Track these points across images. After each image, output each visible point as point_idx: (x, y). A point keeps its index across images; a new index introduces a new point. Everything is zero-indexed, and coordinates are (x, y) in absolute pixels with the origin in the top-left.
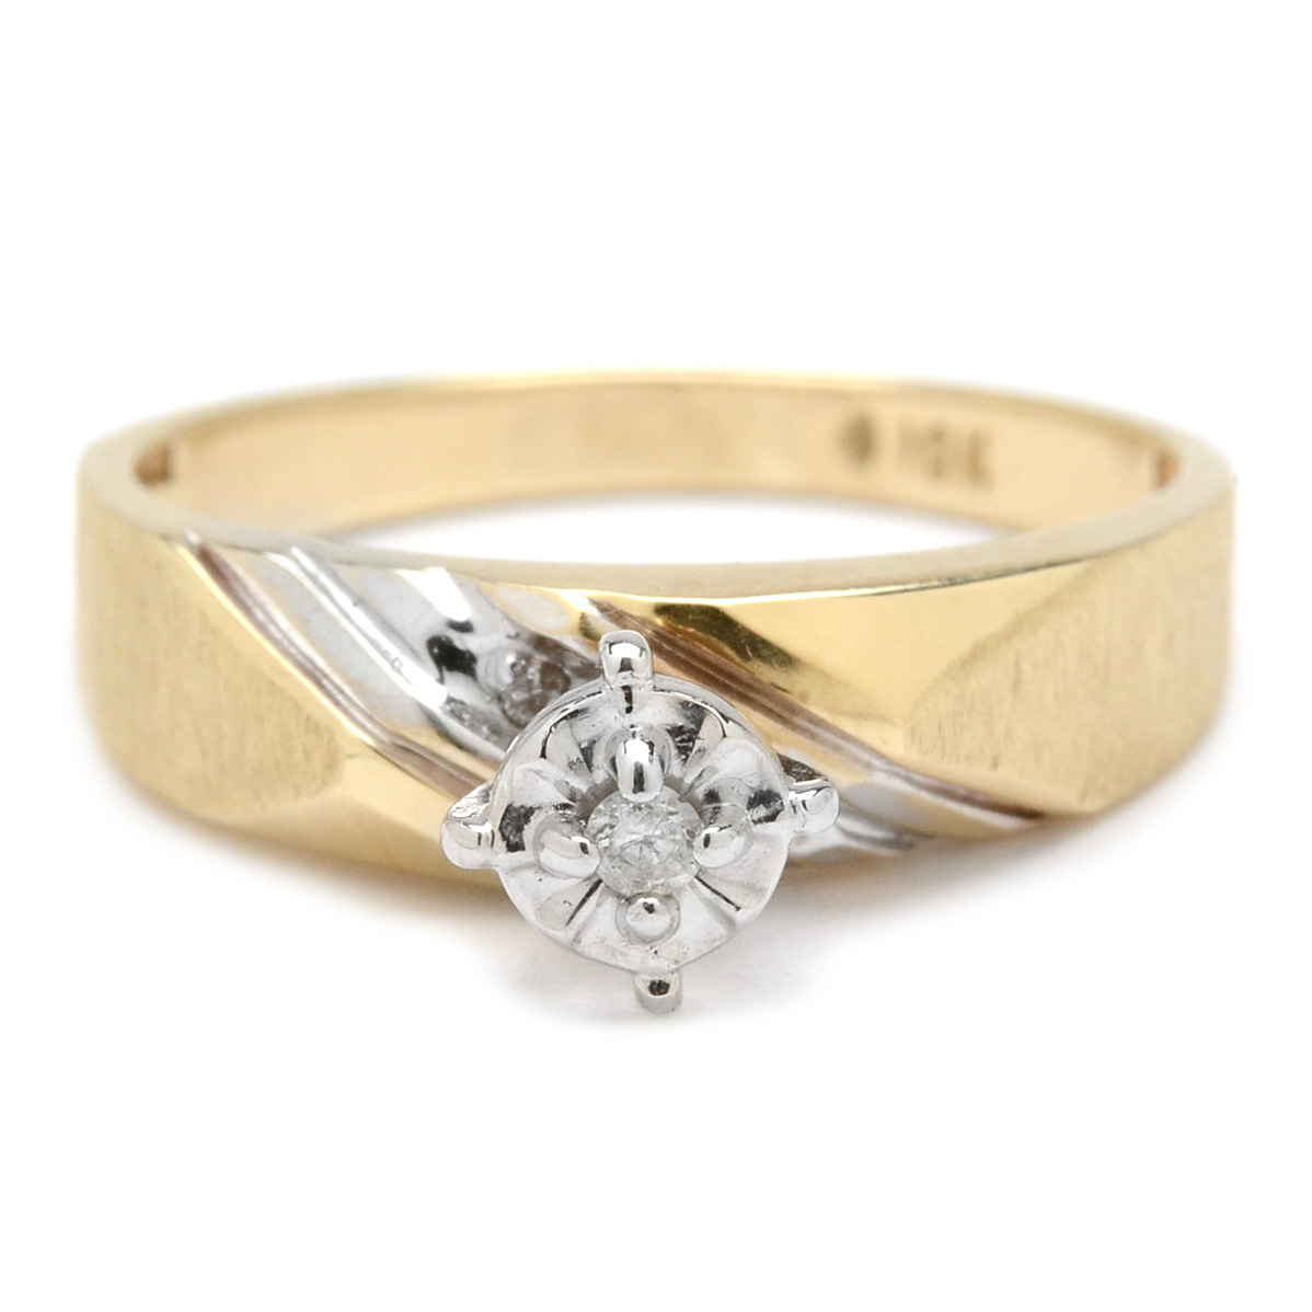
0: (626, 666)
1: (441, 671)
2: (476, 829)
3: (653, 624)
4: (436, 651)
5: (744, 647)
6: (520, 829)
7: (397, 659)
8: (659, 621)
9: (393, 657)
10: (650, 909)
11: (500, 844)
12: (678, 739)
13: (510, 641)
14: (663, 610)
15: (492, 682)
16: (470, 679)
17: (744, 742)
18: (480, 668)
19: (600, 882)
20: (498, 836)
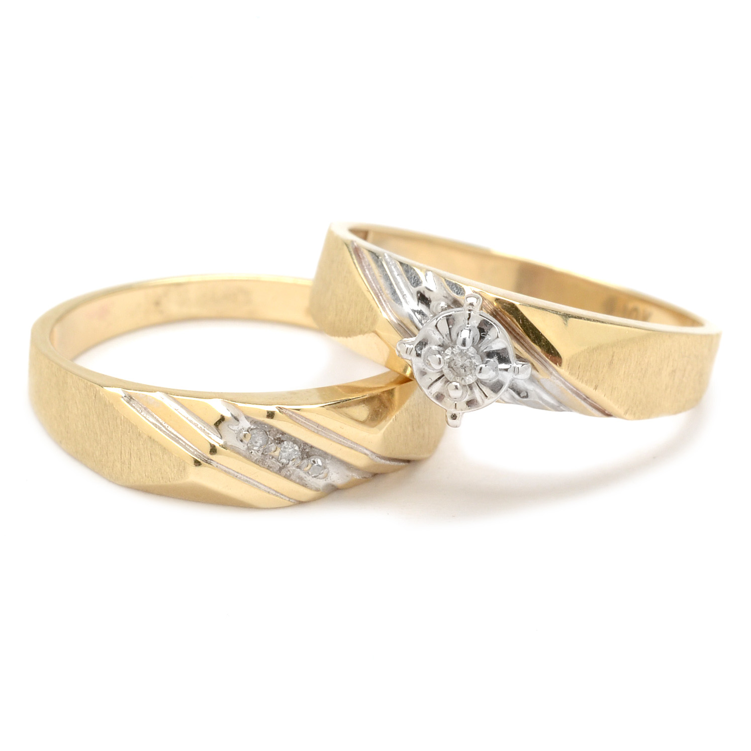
0: (471, 304)
1: (418, 302)
2: (407, 346)
3: (493, 305)
4: (419, 295)
5: (519, 319)
6: (421, 349)
7: (405, 295)
8: (495, 304)
9: (405, 293)
10: (456, 388)
11: (414, 353)
12: (482, 334)
13: (443, 298)
14: (497, 300)
15: (434, 310)
16: (427, 308)
17: (503, 341)
18: (432, 305)
19: (443, 375)
20: (414, 349)
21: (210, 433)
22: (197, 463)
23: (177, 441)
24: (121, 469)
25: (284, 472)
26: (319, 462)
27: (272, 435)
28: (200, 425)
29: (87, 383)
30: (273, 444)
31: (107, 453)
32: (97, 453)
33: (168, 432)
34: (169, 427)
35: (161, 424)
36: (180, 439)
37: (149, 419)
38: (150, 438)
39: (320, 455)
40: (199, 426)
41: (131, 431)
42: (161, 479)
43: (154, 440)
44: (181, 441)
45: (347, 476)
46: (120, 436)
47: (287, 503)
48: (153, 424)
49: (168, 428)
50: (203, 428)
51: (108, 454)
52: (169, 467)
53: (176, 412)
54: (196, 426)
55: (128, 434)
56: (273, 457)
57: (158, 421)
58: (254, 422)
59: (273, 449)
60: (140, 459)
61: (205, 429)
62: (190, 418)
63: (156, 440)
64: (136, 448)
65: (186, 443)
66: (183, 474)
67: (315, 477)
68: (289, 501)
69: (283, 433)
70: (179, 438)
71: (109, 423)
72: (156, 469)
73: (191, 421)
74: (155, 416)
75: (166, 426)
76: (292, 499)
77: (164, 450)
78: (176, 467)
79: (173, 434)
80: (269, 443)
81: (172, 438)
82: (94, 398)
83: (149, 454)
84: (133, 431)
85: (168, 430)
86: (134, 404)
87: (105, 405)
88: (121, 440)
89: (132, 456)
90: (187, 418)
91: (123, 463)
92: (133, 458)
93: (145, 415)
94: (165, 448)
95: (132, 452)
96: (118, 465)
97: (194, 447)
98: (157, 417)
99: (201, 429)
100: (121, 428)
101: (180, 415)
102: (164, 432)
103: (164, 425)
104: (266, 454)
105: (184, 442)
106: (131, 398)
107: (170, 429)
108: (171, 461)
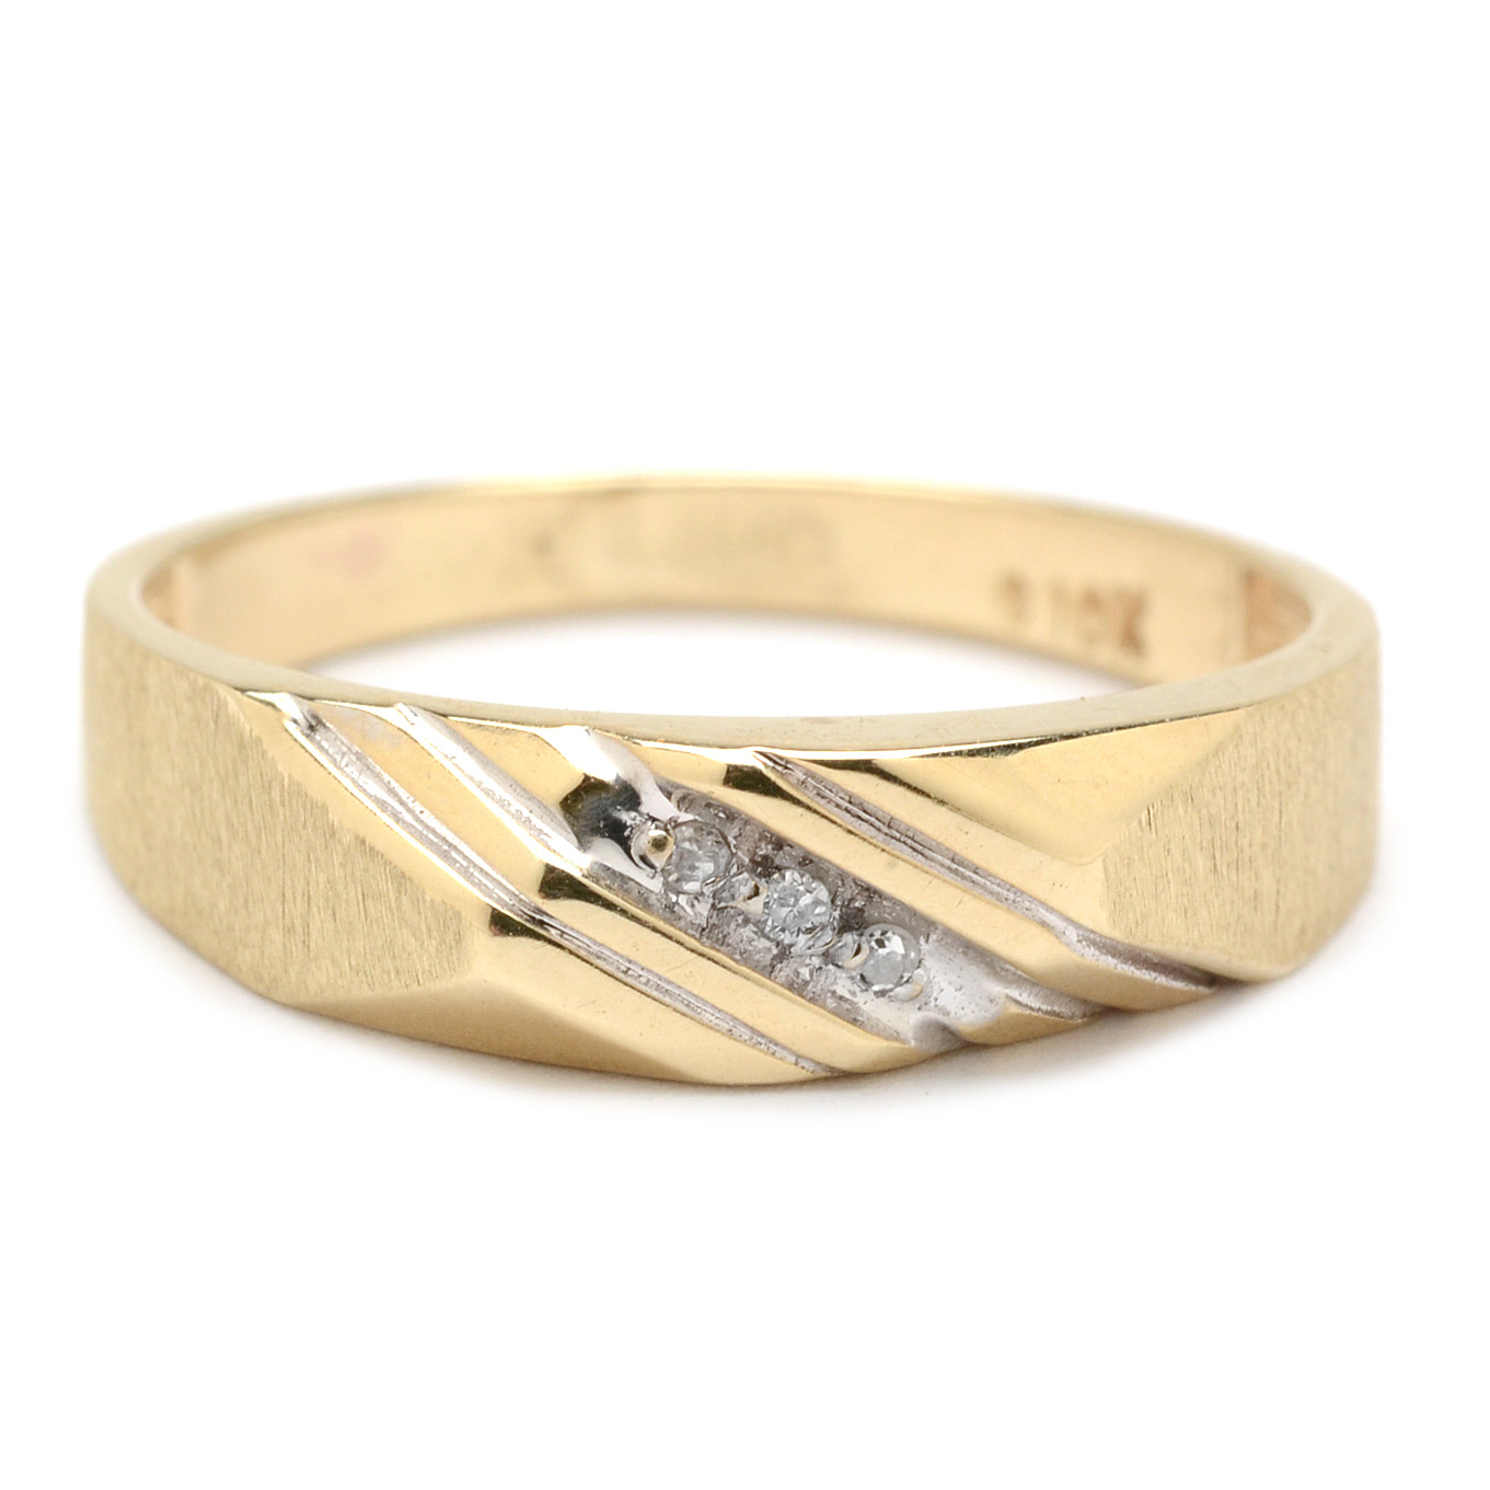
21: (546, 829)
22: (502, 924)
23: (445, 856)
24: (285, 948)
25: (785, 971)
26: (895, 944)
27: (745, 848)
28: (516, 805)
29: (196, 680)
30: (746, 875)
31: (246, 902)
32: (222, 904)
33: (420, 828)
34: (427, 812)
35: (402, 803)
36: (455, 848)
37: (365, 786)
38: (363, 842)
39: (899, 923)
40: (512, 809)
41: (309, 824)
42: (393, 975)
43: (372, 849)
44: (454, 854)
45: (991, 1001)
46: (280, 842)
47: (787, 1070)
48: (377, 801)
49: (422, 817)
50: (526, 813)
51: (250, 905)
52: (414, 934)
53: (448, 764)
54: (503, 806)
55: (303, 832)
56: (747, 921)
57: (392, 792)
58: (687, 800)
59: (746, 890)
60: (334, 914)
61: (532, 817)
62: (490, 782)
63: (379, 848)
64: (322, 879)
65: (470, 861)
66: (455, 957)
67: (882, 993)
68: (796, 1064)
69: (780, 843)
70: (450, 845)
71: (251, 802)
72: (380, 943)
73: (488, 793)
74: (387, 778)
75: (417, 807)
76: (806, 1058)
77: (401, 879)
78: (435, 933)
79: (434, 832)
80: (734, 870)
81: (431, 845)
82: (212, 726)
83: (360, 898)
84: (315, 825)
85: (421, 822)
86: (327, 740)
87: (242, 745)
88: (283, 855)
89: (312, 905)
90: (479, 785)
91: (290, 930)
92: (315, 910)
93: (355, 775)
94: (403, 875)
95: (311, 893)
96: (276, 935)
97: (493, 873)
98: (394, 784)
99: (517, 816)
100: (285, 814)
101: (456, 773)
102: (407, 826)
103: (411, 805)
104: (723, 904)
105: (466, 858)
106: (320, 722)
107: (428, 818)
108: (419, 913)
